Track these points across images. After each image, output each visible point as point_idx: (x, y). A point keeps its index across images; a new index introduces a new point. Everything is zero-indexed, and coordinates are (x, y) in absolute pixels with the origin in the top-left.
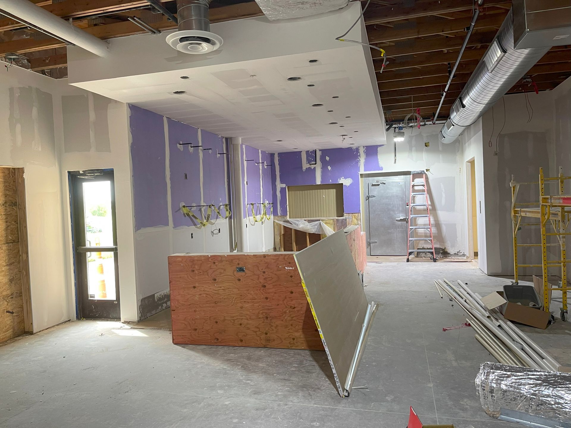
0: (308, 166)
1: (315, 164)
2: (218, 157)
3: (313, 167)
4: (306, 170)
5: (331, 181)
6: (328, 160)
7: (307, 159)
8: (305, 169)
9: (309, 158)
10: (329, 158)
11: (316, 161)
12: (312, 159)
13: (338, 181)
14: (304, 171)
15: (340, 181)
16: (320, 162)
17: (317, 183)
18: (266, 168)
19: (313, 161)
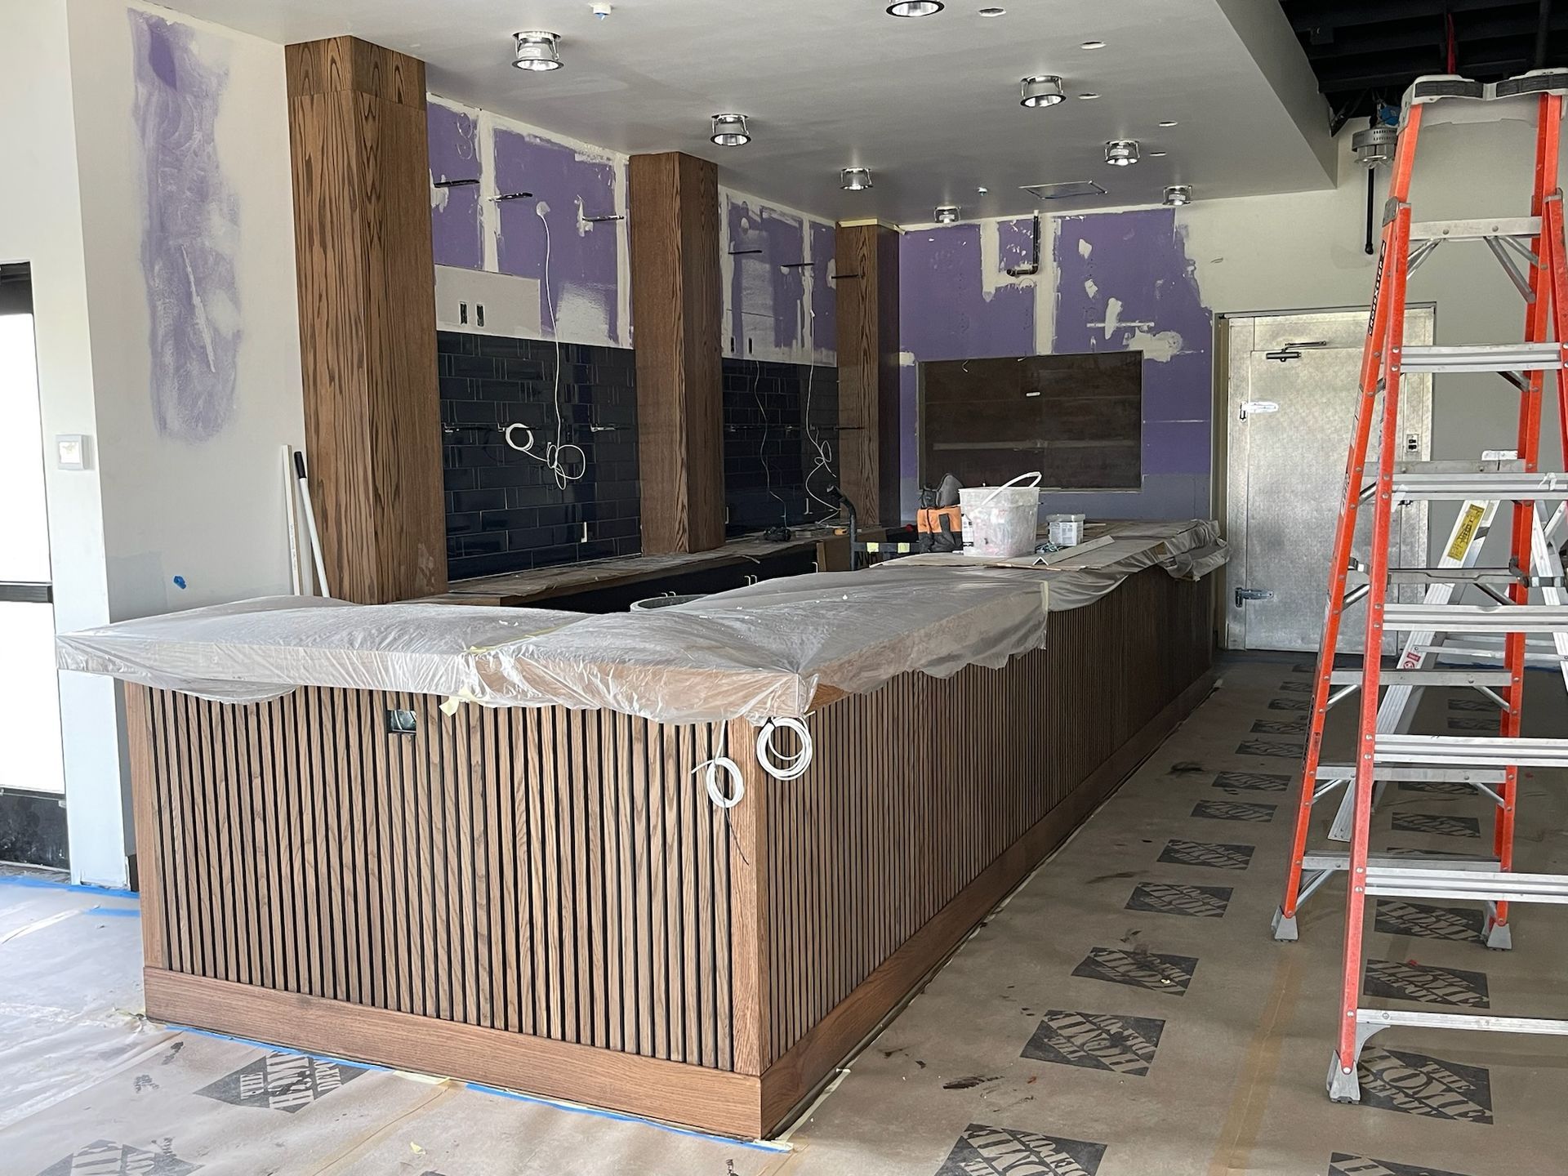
0: (1007, 280)
1: (1034, 271)
2: (582, 230)
3: (1024, 281)
4: (995, 296)
5: (1093, 341)
6: (1086, 257)
7: (1004, 251)
8: (993, 292)
9: (1011, 249)
10: (1090, 247)
11: (1036, 260)
12: (1024, 253)
13: (1125, 342)
14: (988, 300)
15: (1130, 342)
16: (1055, 263)
17: (1038, 351)
18: (834, 287)
19: (1024, 259)
